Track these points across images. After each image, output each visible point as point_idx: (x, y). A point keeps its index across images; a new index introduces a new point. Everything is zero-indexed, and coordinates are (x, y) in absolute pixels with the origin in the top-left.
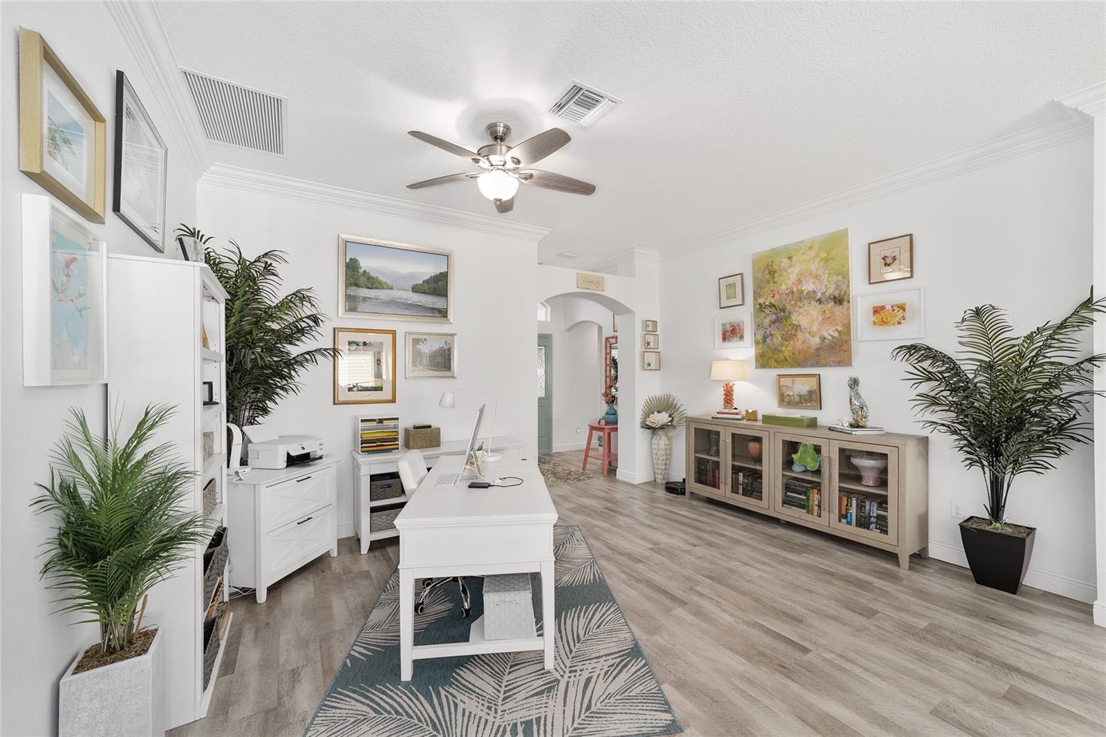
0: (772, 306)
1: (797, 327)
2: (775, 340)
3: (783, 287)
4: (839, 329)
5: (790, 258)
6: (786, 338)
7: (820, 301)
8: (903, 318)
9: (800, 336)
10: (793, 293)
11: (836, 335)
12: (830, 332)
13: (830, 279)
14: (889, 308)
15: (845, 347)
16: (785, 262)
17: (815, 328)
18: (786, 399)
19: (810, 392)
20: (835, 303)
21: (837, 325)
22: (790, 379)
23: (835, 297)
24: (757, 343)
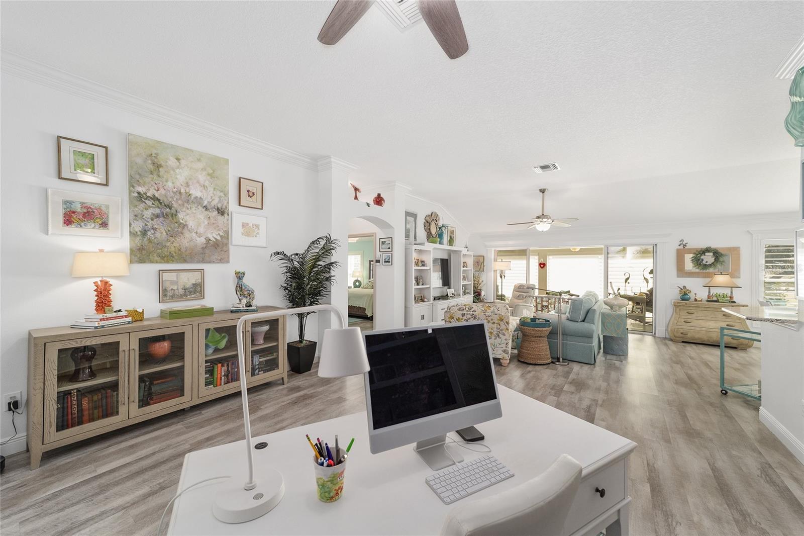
0: (154, 198)
1: (184, 226)
2: (158, 235)
3: (170, 184)
4: (221, 234)
5: (178, 159)
6: (172, 235)
7: (206, 208)
8: (258, 233)
9: (187, 235)
10: (180, 193)
11: (219, 238)
12: (213, 235)
13: (215, 193)
14: (251, 225)
15: (225, 249)
16: (172, 162)
17: (201, 230)
18: (170, 294)
19: (195, 285)
20: (218, 213)
21: (219, 230)
22: (174, 274)
23: (218, 209)
24: (133, 234)
